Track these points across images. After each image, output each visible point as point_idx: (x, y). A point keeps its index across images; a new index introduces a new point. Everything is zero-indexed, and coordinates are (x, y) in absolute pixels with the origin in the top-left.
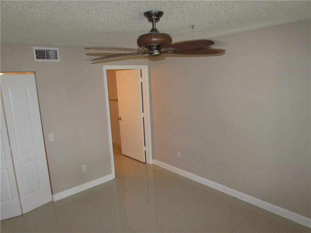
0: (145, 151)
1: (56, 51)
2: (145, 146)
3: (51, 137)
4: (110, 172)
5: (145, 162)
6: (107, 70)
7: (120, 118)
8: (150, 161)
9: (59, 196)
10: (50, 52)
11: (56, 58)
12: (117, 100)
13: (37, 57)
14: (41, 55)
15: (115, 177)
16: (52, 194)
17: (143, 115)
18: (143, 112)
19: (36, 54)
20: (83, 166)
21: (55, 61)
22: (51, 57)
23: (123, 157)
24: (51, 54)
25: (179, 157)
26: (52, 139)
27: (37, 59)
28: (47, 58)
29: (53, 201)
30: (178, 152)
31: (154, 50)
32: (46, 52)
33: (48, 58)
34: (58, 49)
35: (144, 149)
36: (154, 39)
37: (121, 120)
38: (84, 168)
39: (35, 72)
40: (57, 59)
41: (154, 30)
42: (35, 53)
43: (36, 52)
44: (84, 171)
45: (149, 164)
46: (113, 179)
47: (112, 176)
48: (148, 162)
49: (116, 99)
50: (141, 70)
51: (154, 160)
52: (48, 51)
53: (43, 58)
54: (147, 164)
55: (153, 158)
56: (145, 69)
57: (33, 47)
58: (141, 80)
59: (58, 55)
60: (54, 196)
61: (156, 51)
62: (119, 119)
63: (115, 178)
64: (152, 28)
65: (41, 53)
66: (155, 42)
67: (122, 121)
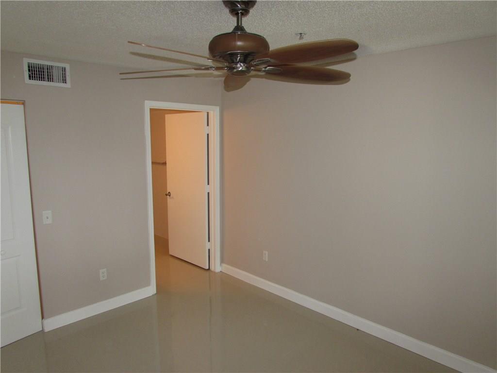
0: (209, 250)
1: (64, 69)
2: (209, 241)
3: (47, 217)
4: (148, 284)
5: (207, 268)
6: (151, 110)
7: (169, 193)
8: (217, 267)
9: (55, 323)
10: (54, 71)
11: (65, 81)
12: (165, 164)
13: (30, 76)
14: (37, 73)
15: (156, 292)
16: (43, 318)
17: (207, 189)
18: (208, 184)
19: (29, 70)
20: (101, 271)
21: (62, 85)
22: (55, 78)
23: (171, 259)
24: (55, 73)
25: (267, 260)
26: (49, 221)
27: (30, 79)
28: (47, 80)
29: (43, 330)
30: (264, 252)
31: (238, 62)
32: (47, 69)
33: (50, 79)
34: (67, 66)
35: (208, 245)
36: (239, 43)
37: (169, 196)
38: (103, 274)
39: (24, 101)
40: (65, 83)
41: (239, 28)
42: (26, 68)
43: (29, 67)
44: (102, 279)
45: (215, 272)
46: (153, 295)
47: (151, 290)
48: (212, 268)
49: (162, 162)
50: (208, 113)
51: (224, 265)
52: (50, 68)
53: (42, 79)
54: (212, 271)
55: (222, 261)
56: (215, 113)
57: (24, 59)
58: (206, 130)
59: (67, 77)
60: (46, 321)
61: (242, 64)
62: (167, 195)
63: (155, 294)
64: (236, 25)
65: (38, 70)
66: (239, 48)
67: (173, 198)
